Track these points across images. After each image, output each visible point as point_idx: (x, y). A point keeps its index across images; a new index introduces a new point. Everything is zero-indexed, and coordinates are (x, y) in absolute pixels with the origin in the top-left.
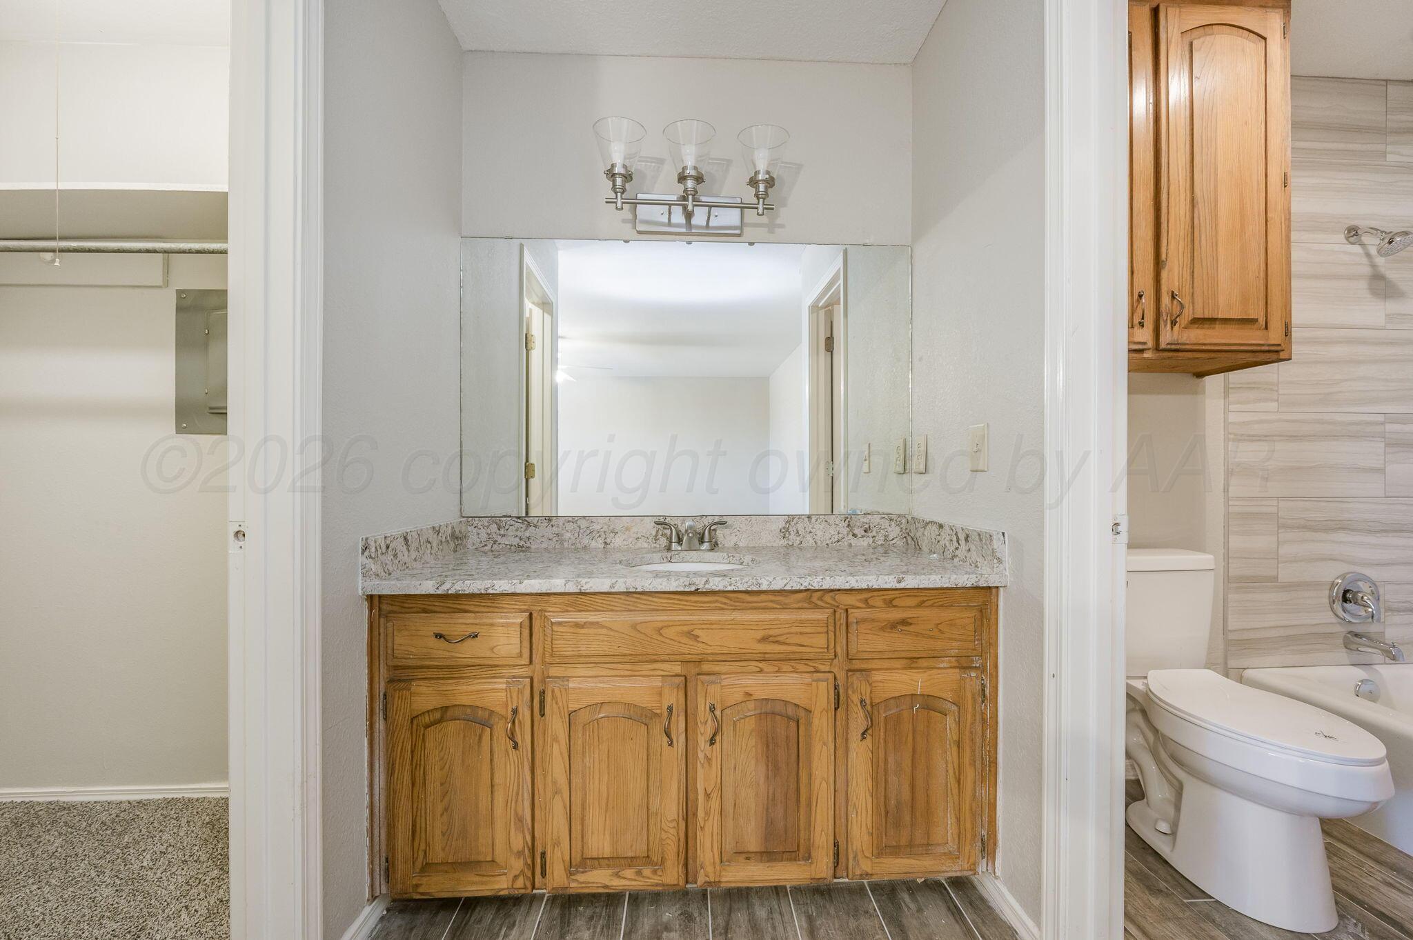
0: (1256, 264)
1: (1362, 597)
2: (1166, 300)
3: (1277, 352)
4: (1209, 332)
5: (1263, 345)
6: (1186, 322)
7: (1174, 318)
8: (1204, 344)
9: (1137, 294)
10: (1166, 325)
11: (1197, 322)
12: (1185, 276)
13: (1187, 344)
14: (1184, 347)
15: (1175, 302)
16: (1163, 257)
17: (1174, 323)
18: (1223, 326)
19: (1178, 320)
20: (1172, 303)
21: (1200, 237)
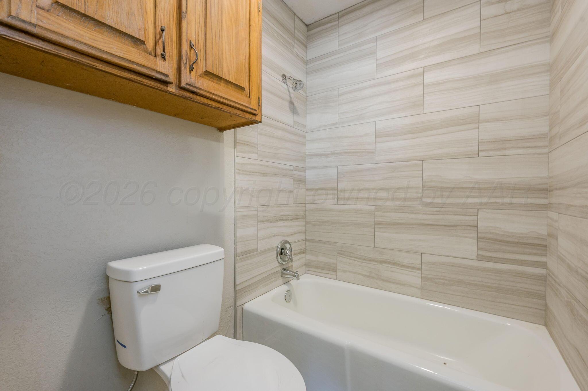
0: (244, 50)
1: (287, 252)
2: (185, 47)
3: (255, 115)
4: (216, 86)
5: (248, 107)
6: (201, 72)
7: (191, 64)
8: (214, 94)
9: (159, 29)
10: (185, 68)
11: (208, 74)
12: (200, 35)
13: (202, 90)
14: (199, 91)
15: (192, 51)
16: (184, 9)
17: (191, 69)
18: (226, 86)
19: (194, 66)
20: (190, 51)
21: (211, 9)
